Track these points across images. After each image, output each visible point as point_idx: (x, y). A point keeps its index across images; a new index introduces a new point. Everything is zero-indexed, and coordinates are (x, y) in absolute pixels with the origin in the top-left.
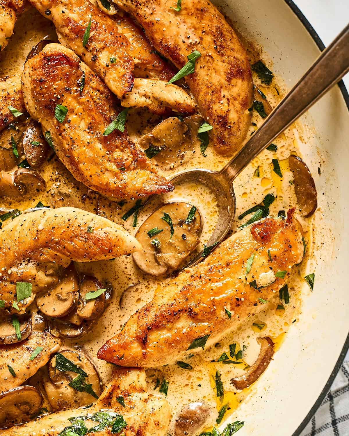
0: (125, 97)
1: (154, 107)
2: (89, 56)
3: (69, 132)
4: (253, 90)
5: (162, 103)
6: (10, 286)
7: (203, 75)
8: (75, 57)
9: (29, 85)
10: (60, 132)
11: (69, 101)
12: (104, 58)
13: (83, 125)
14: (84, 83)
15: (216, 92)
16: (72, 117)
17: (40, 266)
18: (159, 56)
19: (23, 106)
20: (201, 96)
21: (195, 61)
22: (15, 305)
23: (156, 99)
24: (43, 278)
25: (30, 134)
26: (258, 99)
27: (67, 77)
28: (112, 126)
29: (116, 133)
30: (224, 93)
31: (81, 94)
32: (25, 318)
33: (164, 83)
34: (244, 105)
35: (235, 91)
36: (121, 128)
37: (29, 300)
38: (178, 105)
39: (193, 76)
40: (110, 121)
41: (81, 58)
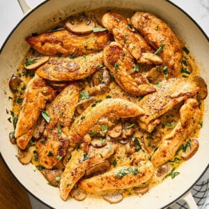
0: (139, 59)
1: (149, 63)
2: (126, 46)
3: (120, 72)
4: (182, 56)
5: (151, 61)
6: (100, 126)
7: (166, 52)
8: (121, 46)
9: (105, 56)
10: (116, 72)
11: (119, 62)
12: (131, 46)
13: (124, 69)
14: (124, 55)
15: (170, 57)
16: (120, 67)
17: (110, 119)
18: (150, 45)
19: (103, 64)
20: (165, 59)
21: (163, 46)
22: (101, 133)
23: (149, 60)
24: (110, 124)
25: (105, 73)
26: (184, 59)
27: (118, 54)
28: (134, 69)
29: (136, 72)
30: (173, 57)
31: (123, 59)
32: (104, 138)
33: (152, 54)
34: (179, 62)
35: (177, 57)
36: (137, 70)
37: (106, 131)
38: (157, 62)
39: (162, 52)
40: (133, 68)
41: (123, 46)
